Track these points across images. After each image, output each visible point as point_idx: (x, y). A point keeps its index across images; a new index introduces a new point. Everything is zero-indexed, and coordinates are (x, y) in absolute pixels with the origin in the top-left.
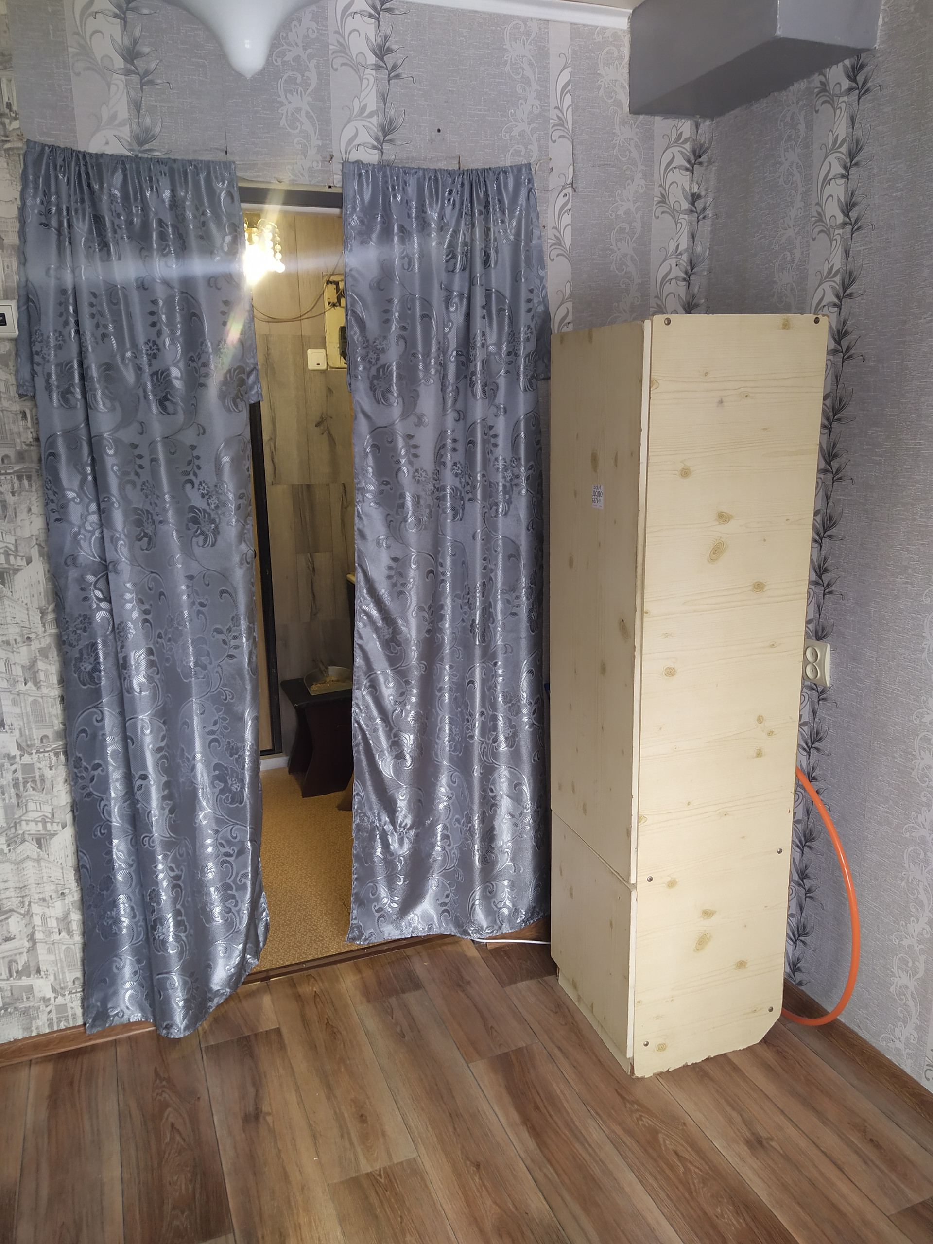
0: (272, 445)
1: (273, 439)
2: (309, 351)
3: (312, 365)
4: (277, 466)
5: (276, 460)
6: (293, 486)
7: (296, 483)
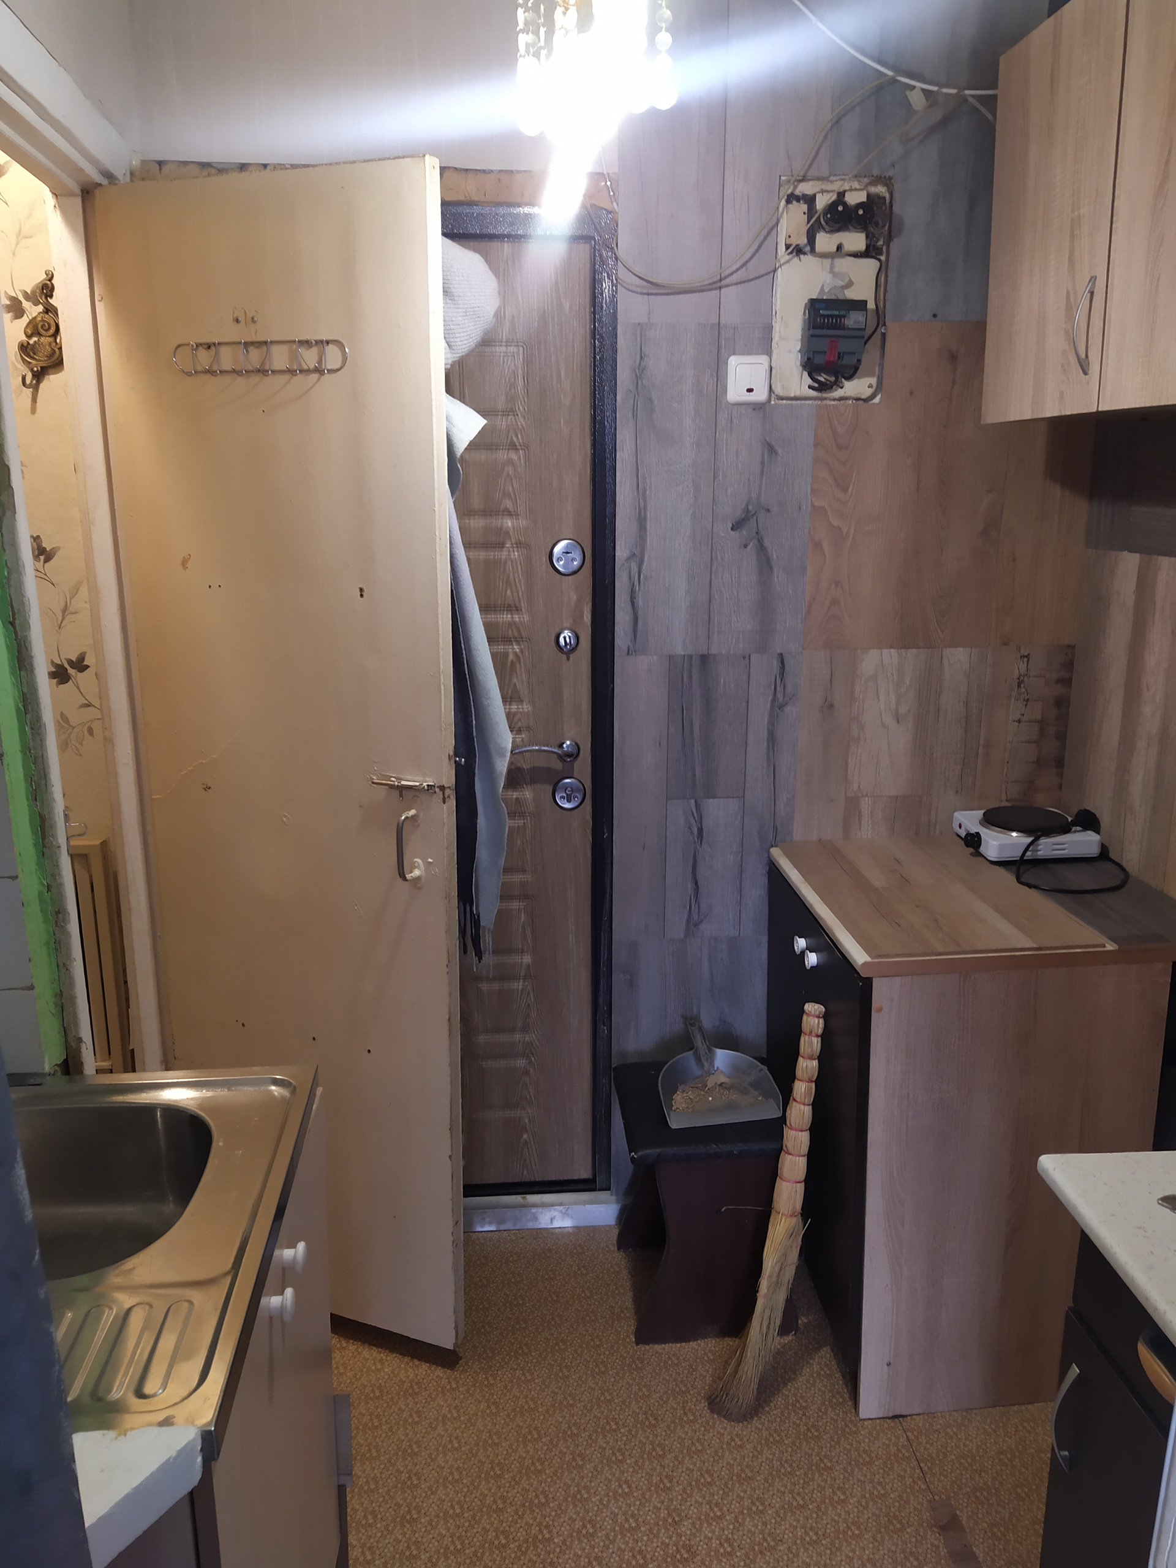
0: (635, 569)
1: (638, 556)
2: (733, 361)
3: (735, 392)
4: (640, 614)
5: (640, 602)
6: (671, 657)
7: (680, 652)
